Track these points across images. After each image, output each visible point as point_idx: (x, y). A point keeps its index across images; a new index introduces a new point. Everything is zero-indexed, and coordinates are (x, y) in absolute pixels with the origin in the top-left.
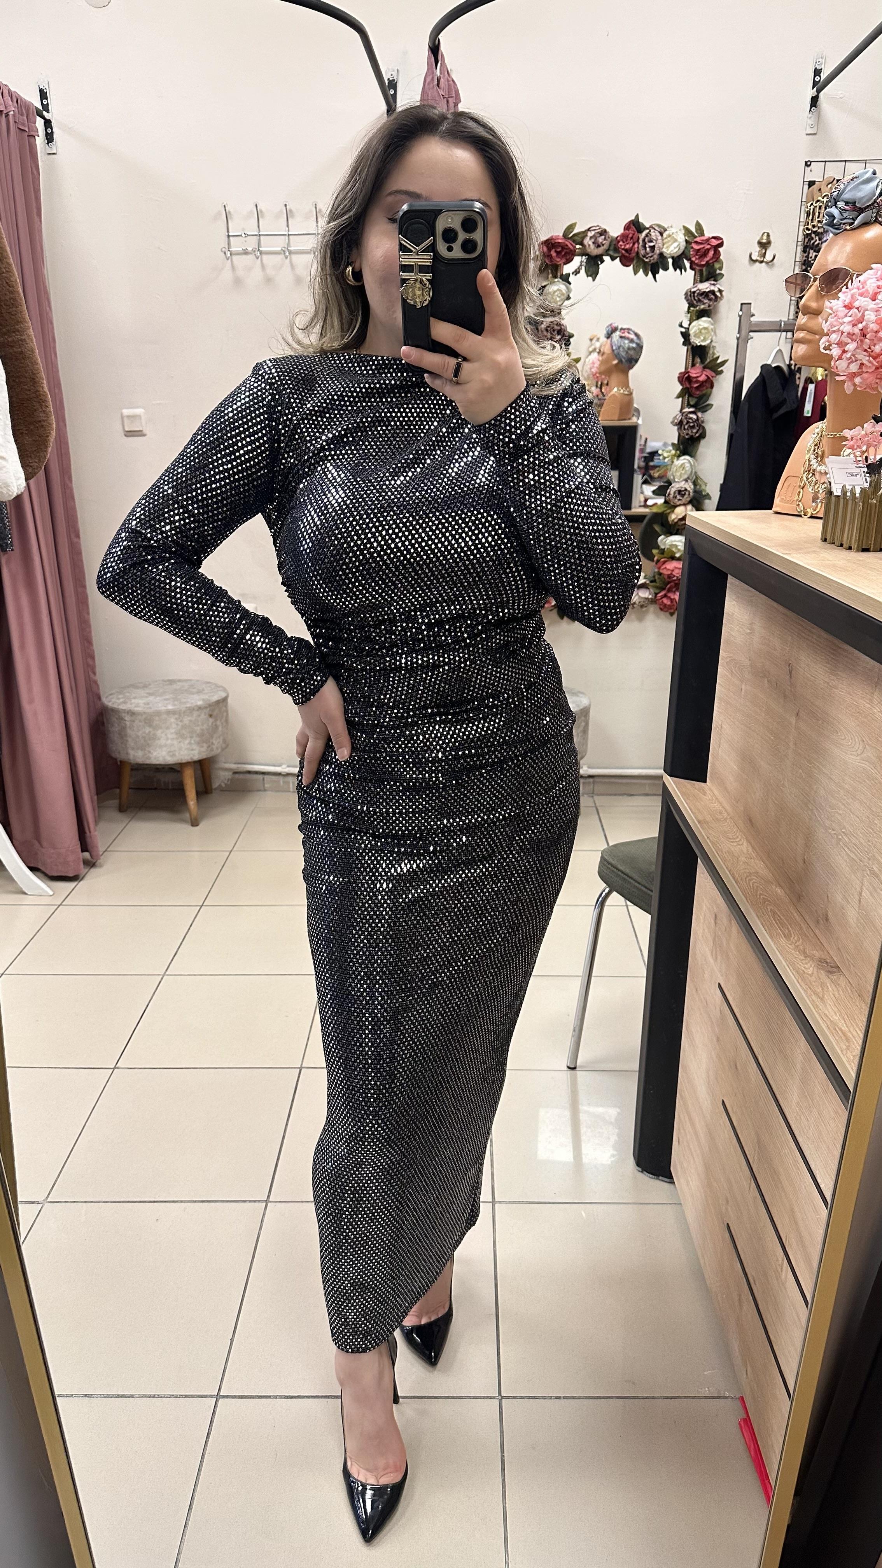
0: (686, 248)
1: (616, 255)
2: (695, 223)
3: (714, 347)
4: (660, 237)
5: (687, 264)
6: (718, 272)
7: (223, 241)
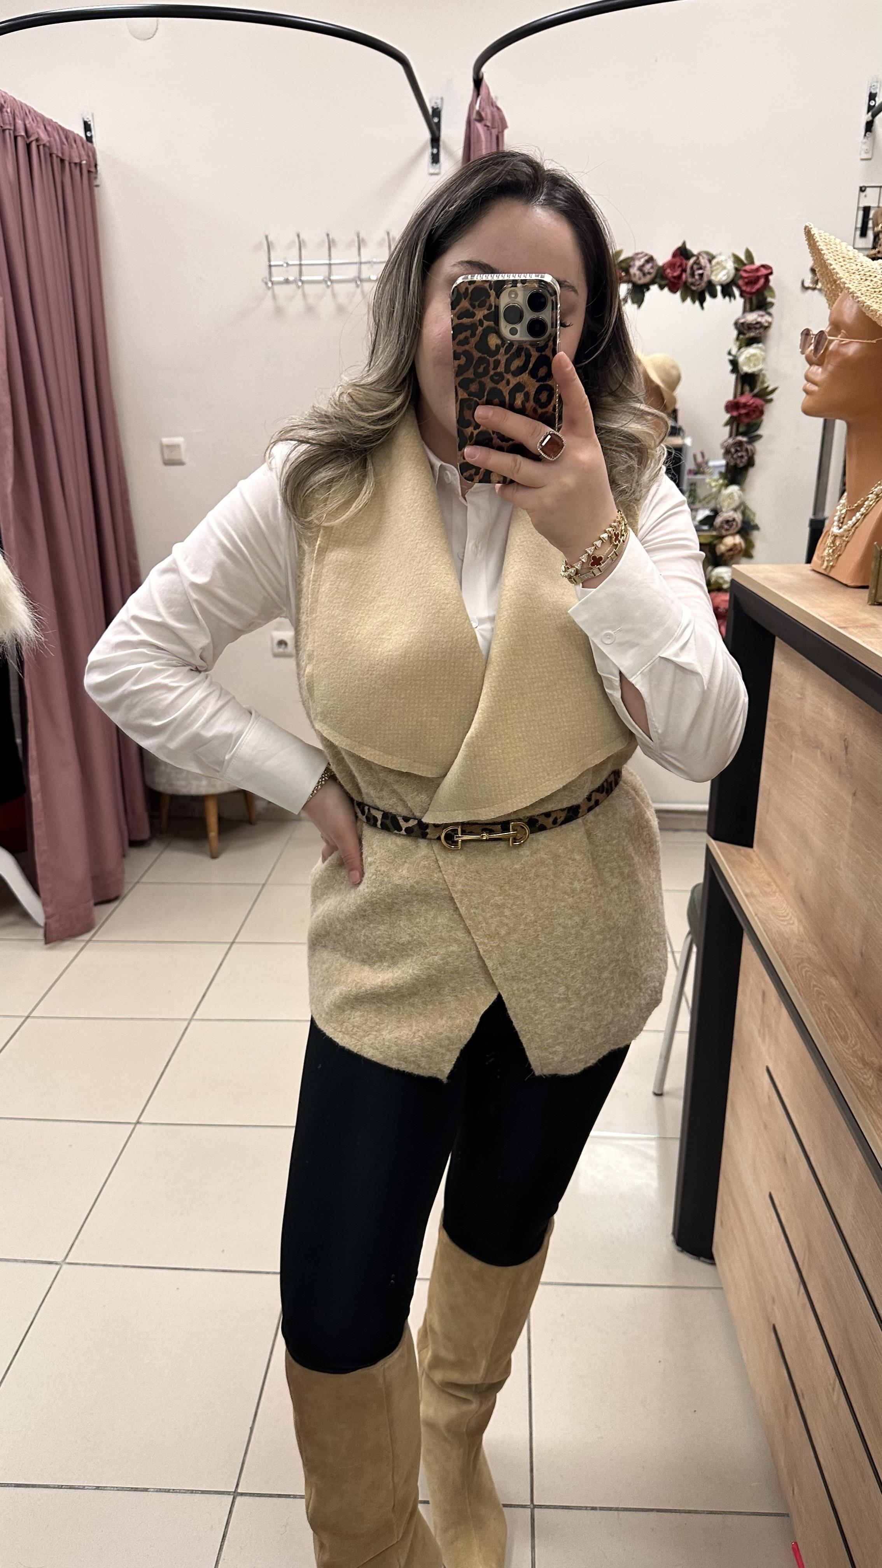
0: (736, 275)
1: (663, 283)
2: (744, 250)
3: (764, 375)
4: (708, 265)
5: (736, 292)
6: (769, 299)
7: (265, 273)
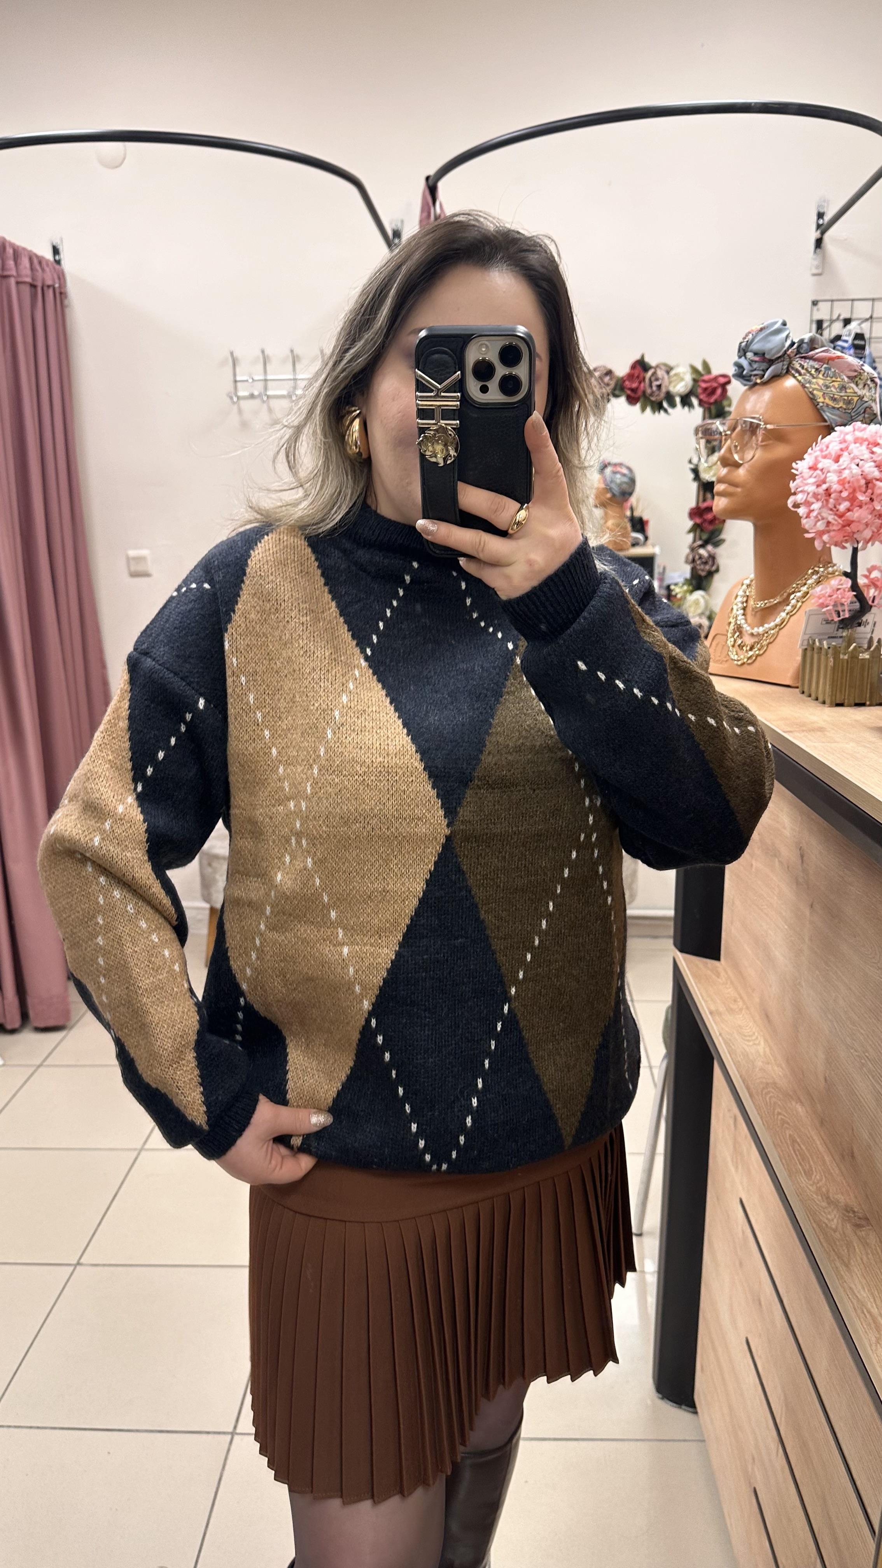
0: (693, 386)
1: (622, 394)
2: (701, 360)
4: (666, 377)
5: (695, 401)
6: (727, 409)
7: (230, 387)
